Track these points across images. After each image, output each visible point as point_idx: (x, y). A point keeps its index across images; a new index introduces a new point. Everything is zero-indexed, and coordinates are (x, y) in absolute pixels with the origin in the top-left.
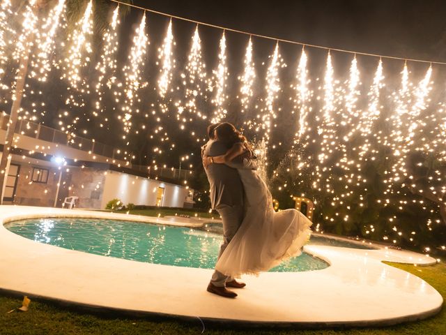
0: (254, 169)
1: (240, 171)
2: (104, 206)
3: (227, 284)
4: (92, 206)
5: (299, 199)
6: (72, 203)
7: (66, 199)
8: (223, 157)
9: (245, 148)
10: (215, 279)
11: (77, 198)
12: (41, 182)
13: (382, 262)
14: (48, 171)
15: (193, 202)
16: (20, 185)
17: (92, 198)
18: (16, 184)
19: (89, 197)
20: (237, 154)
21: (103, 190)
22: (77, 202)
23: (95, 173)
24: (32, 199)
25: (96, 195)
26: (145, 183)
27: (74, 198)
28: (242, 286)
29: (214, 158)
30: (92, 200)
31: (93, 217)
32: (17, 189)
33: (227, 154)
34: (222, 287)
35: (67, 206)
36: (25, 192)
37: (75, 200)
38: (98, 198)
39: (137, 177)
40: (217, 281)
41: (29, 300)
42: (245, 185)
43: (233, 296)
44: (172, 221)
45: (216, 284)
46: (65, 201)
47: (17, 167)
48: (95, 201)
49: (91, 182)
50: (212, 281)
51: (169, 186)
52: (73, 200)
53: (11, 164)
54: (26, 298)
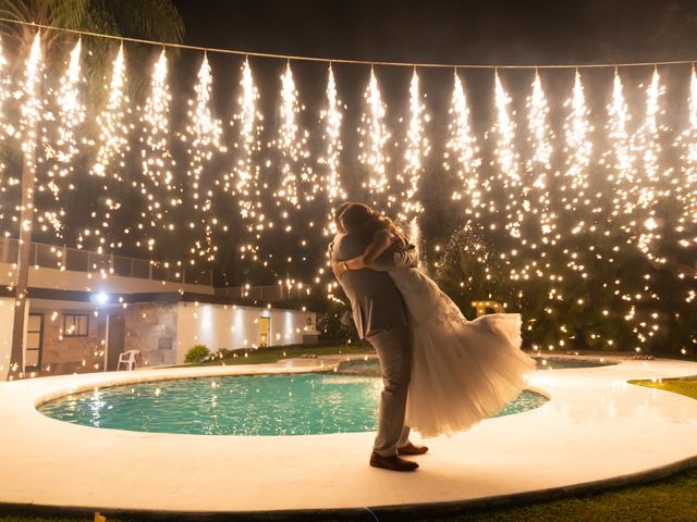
0: (412, 266)
1: (393, 274)
2: (181, 358)
3: (399, 450)
4: (163, 360)
5: (481, 304)
6: (131, 361)
7: (121, 355)
8: (361, 258)
9: (392, 236)
10: (381, 446)
11: (138, 352)
12: (78, 336)
13: (629, 382)
14: (88, 316)
15: (317, 333)
16: (48, 345)
17: (161, 348)
18: (41, 344)
19: (156, 348)
20: (382, 250)
21: (175, 335)
22: (139, 358)
23: (161, 310)
24: (69, 364)
25: (167, 343)
26: (238, 314)
27: (133, 353)
28: (423, 451)
29: (348, 262)
30: (162, 352)
31: (169, 377)
32: (44, 350)
33: (366, 253)
34: (393, 456)
35: (124, 367)
36: (56, 353)
37: (135, 356)
38: (171, 347)
39: (225, 307)
40: (385, 447)
41: (103, 518)
42: (404, 292)
43: (413, 467)
44: (288, 366)
45: (382, 453)
46: (121, 360)
47: (39, 318)
48: (166, 352)
49: (157, 324)
50: (375, 449)
51: (277, 313)
52: (132, 356)
53: (30, 314)
54: (97, 515)
